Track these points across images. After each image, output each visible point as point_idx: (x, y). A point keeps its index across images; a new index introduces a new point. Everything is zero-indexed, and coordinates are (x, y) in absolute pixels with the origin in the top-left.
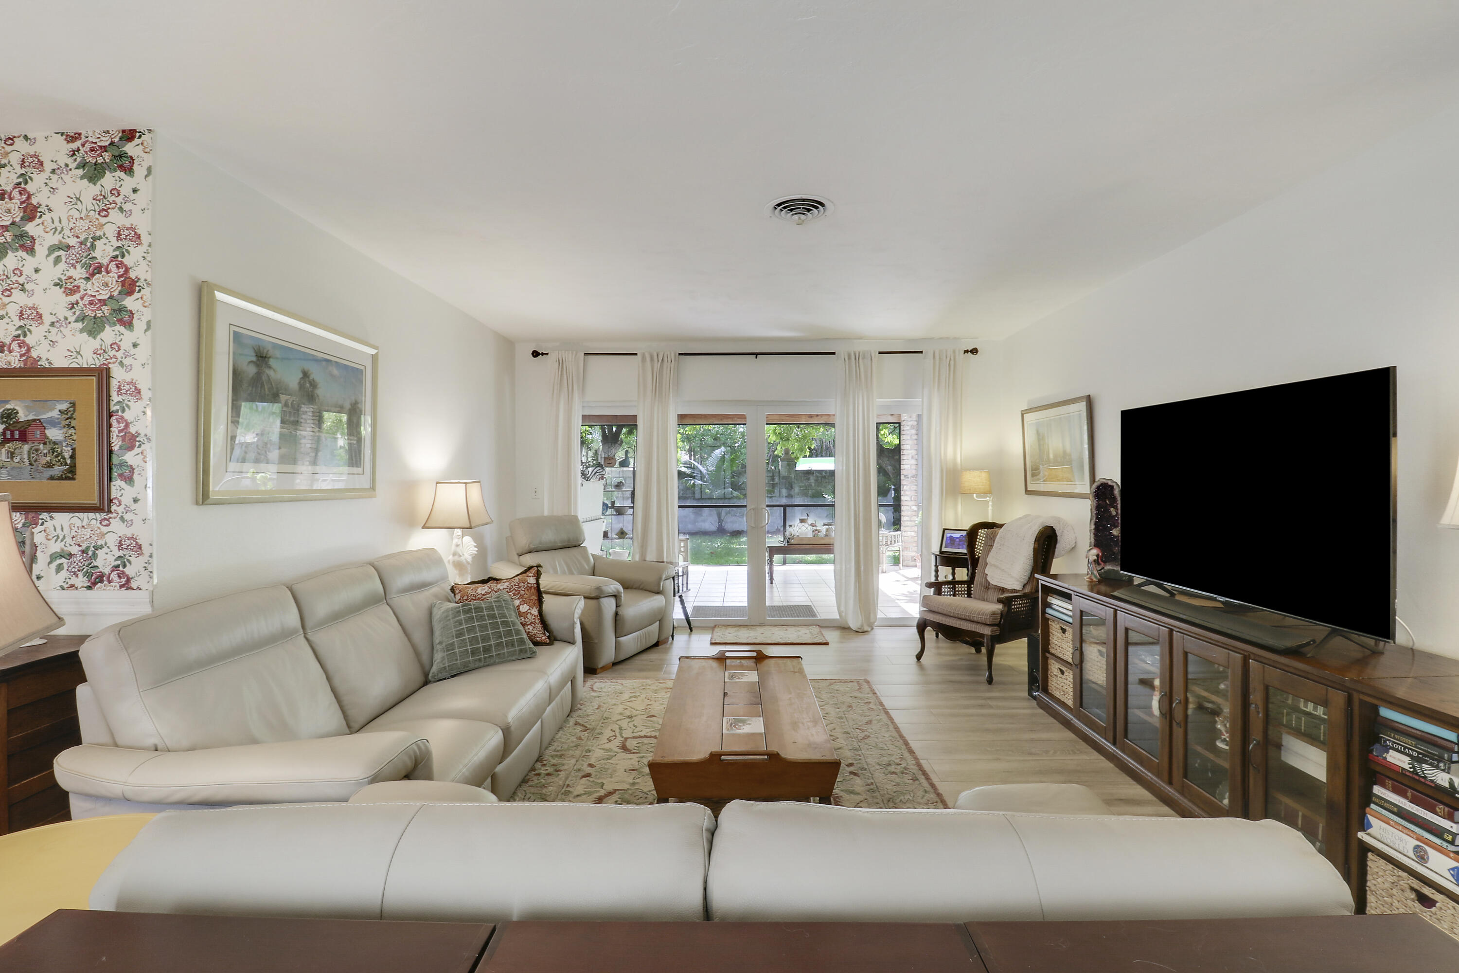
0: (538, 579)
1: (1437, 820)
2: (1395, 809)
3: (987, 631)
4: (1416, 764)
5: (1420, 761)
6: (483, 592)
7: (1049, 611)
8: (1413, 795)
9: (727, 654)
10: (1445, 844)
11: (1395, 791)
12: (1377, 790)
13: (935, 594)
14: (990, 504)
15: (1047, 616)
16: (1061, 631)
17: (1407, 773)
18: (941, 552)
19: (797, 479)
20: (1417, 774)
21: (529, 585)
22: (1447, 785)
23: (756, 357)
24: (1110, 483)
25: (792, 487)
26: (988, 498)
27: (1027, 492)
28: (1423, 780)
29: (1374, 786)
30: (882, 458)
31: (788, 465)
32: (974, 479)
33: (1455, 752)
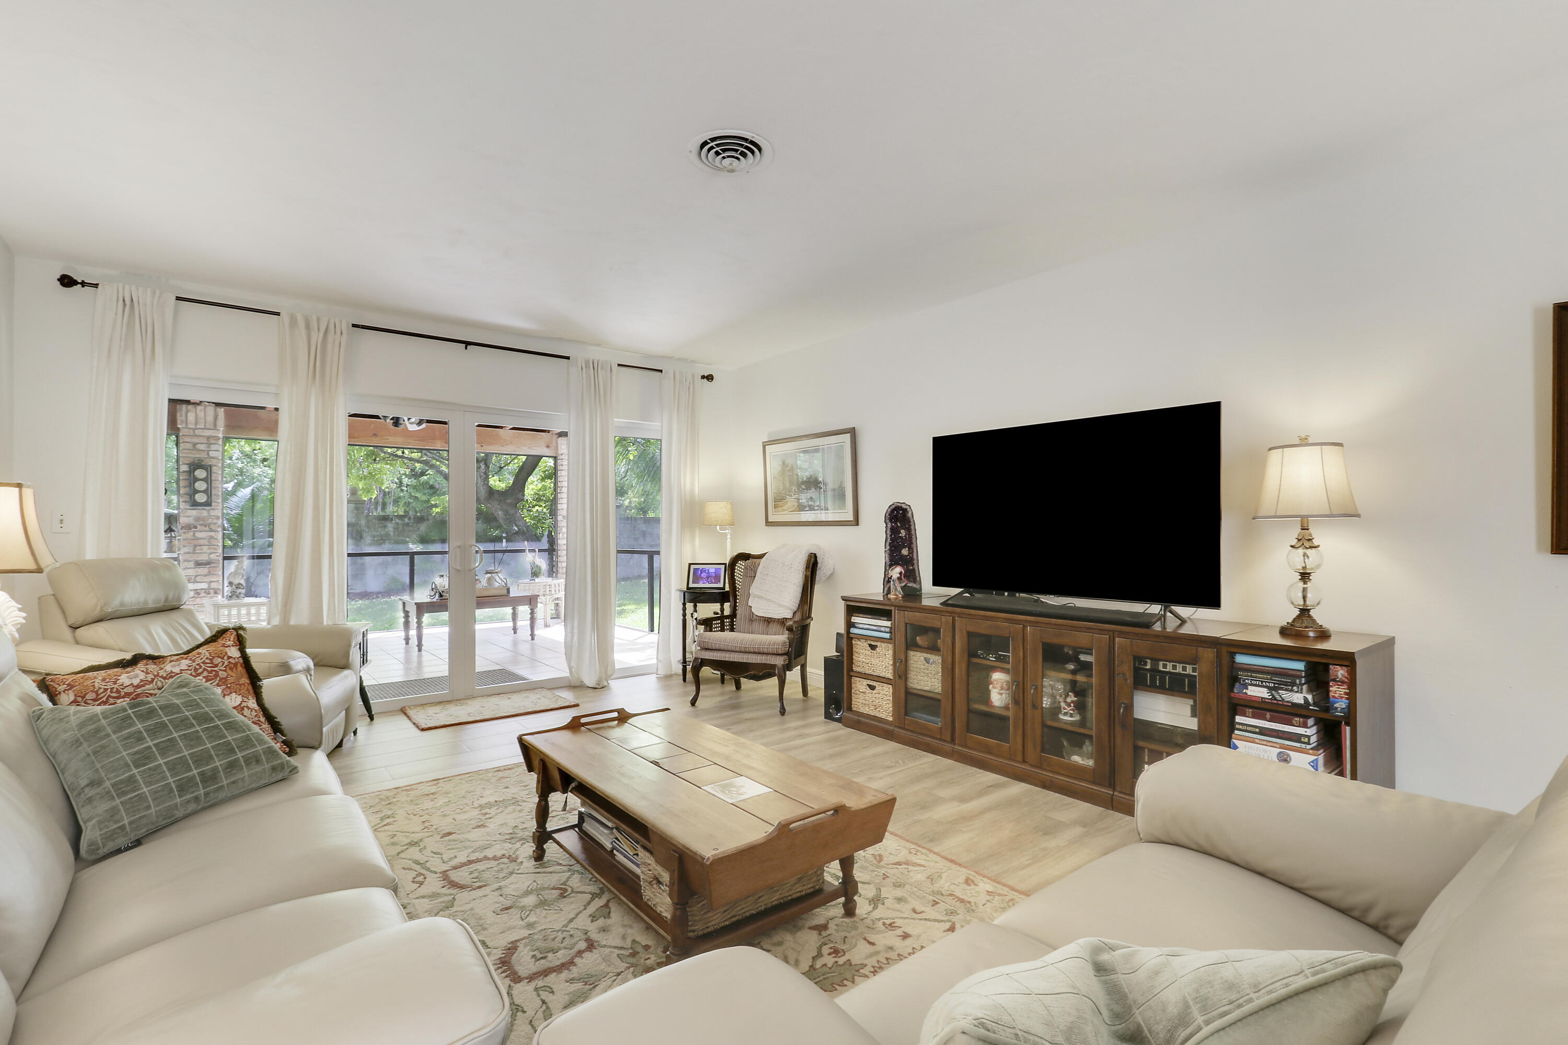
0: (242, 650)
1: (1293, 729)
2: (1257, 730)
3: (779, 661)
4: (1274, 692)
5: (1275, 689)
6: (136, 682)
7: (853, 630)
8: (1271, 716)
9: (583, 720)
10: (1304, 746)
11: (1254, 716)
12: (1238, 719)
13: (706, 630)
14: (729, 536)
15: (852, 636)
16: (869, 648)
17: (1267, 700)
18: (688, 588)
19: (368, 527)
20: (1275, 699)
21: (231, 660)
22: (1302, 702)
23: (466, 348)
24: (904, 506)
25: (361, 537)
26: (727, 531)
27: (768, 523)
28: (1281, 703)
29: (1237, 717)
30: (491, 501)
31: (357, 508)
32: (718, 510)
33: (1303, 677)
